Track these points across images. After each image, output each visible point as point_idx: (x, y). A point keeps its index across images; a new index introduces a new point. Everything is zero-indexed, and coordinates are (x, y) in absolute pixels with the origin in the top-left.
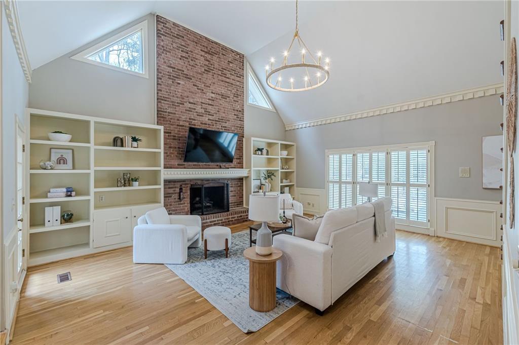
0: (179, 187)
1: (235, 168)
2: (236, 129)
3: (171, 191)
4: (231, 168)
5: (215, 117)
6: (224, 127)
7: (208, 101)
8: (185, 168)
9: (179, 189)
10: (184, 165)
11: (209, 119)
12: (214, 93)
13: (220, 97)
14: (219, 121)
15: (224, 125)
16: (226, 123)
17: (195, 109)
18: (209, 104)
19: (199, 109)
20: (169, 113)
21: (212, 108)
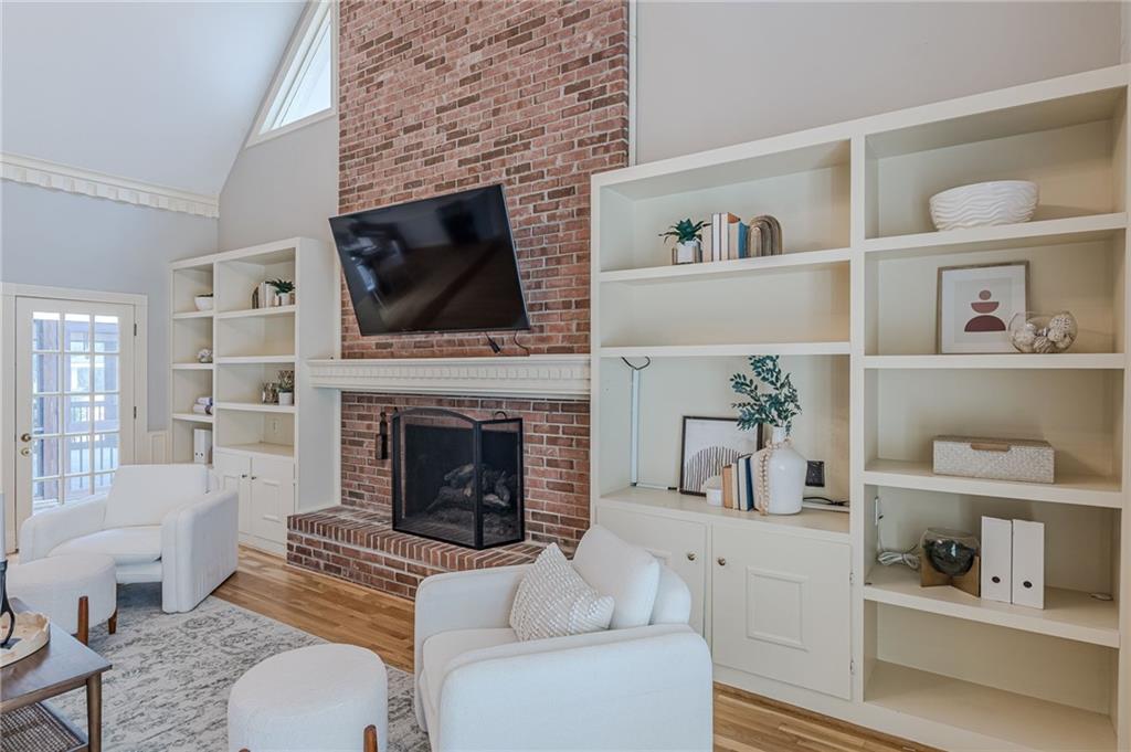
0: (381, 419)
1: (570, 351)
2: (578, 156)
3: (361, 426)
4: (551, 351)
5: (486, 143)
6: (518, 170)
7: (459, 90)
8: (392, 356)
9: (378, 423)
10: (391, 345)
11: (461, 163)
12: (481, 46)
13: (502, 47)
14: (500, 153)
15: (518, 159)
16: (527, 146)
17: (419, 145)
18: (462, 103)
19: (433, 138)
20: (360, 189)
21: (472, 110)
